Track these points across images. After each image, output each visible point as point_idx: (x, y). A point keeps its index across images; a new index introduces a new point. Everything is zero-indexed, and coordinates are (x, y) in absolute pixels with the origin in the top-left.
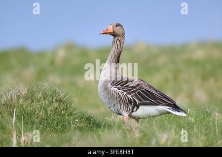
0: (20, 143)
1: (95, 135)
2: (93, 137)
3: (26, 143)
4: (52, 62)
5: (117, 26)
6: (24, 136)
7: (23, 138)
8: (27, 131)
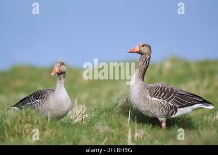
0: (134, 138)
1: (195, 133)
2: (194, 134)
3: (139, 138)
4: (160, 72)
5: (143, 46)
6: (137, 132)
7: (137, 134)
8: (139, 129)
